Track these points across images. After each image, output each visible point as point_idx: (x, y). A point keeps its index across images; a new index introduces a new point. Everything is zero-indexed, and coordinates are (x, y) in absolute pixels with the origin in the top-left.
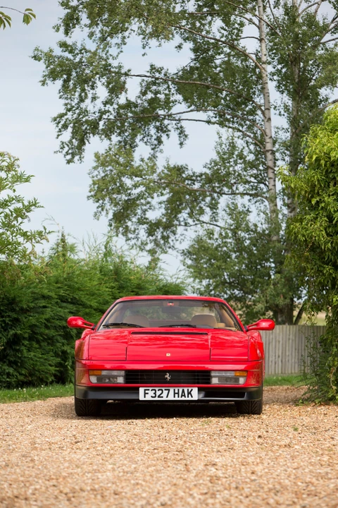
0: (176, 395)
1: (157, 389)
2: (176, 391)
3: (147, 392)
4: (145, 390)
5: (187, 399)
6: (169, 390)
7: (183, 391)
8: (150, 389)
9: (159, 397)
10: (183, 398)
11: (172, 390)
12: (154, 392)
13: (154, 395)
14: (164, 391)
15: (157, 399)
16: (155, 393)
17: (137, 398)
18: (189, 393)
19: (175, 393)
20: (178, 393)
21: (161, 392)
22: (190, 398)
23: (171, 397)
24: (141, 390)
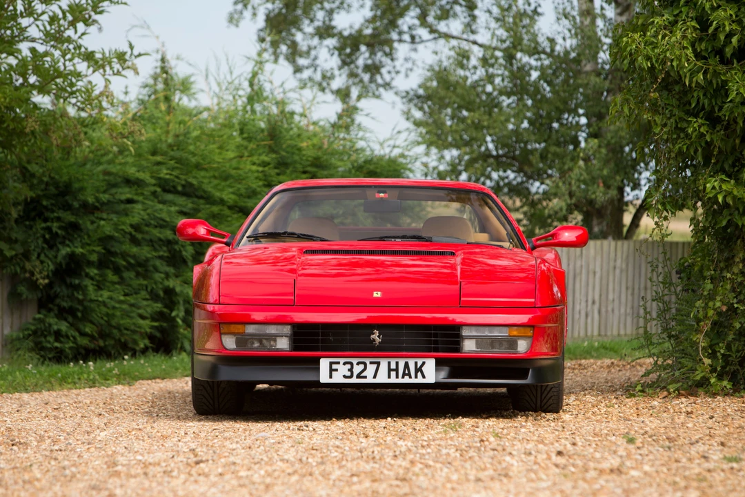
0: (393, 374)
1: (355, 361)
2: (393, 366)
3: (334, 366)
4: (331, 363)
5: (413, 381)
6: (378, 364)
7: (407, 365)
8: (342, 361)
9: (359, 376)
10: (407, 380)
11: (384, 364)
12: (349, 366)
13: (349, 374)
14: (369, 366)
15: (354, 380)
16: (351, 370)
17: (315, 379)
18: (419, 370)
19: (390, 370)
20: (397, 370)
21: (362, 367)
22: (420, 380)
23: (382, 378)
24: (324, 364)
